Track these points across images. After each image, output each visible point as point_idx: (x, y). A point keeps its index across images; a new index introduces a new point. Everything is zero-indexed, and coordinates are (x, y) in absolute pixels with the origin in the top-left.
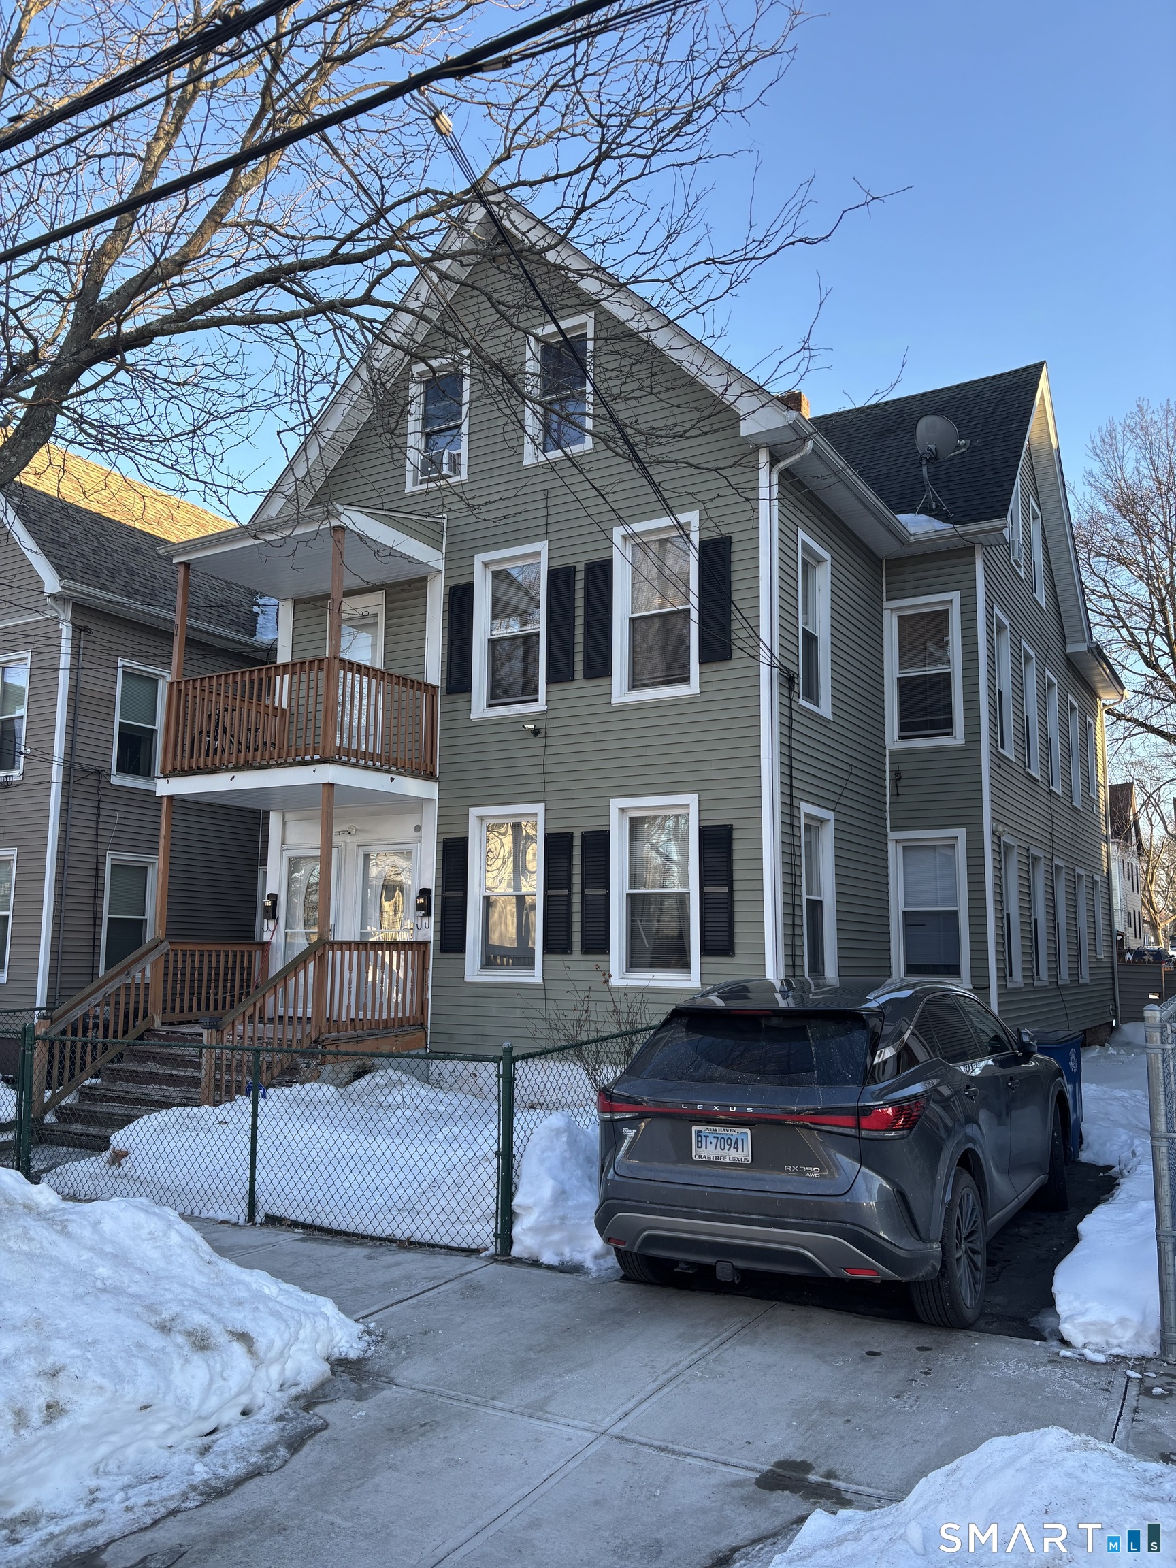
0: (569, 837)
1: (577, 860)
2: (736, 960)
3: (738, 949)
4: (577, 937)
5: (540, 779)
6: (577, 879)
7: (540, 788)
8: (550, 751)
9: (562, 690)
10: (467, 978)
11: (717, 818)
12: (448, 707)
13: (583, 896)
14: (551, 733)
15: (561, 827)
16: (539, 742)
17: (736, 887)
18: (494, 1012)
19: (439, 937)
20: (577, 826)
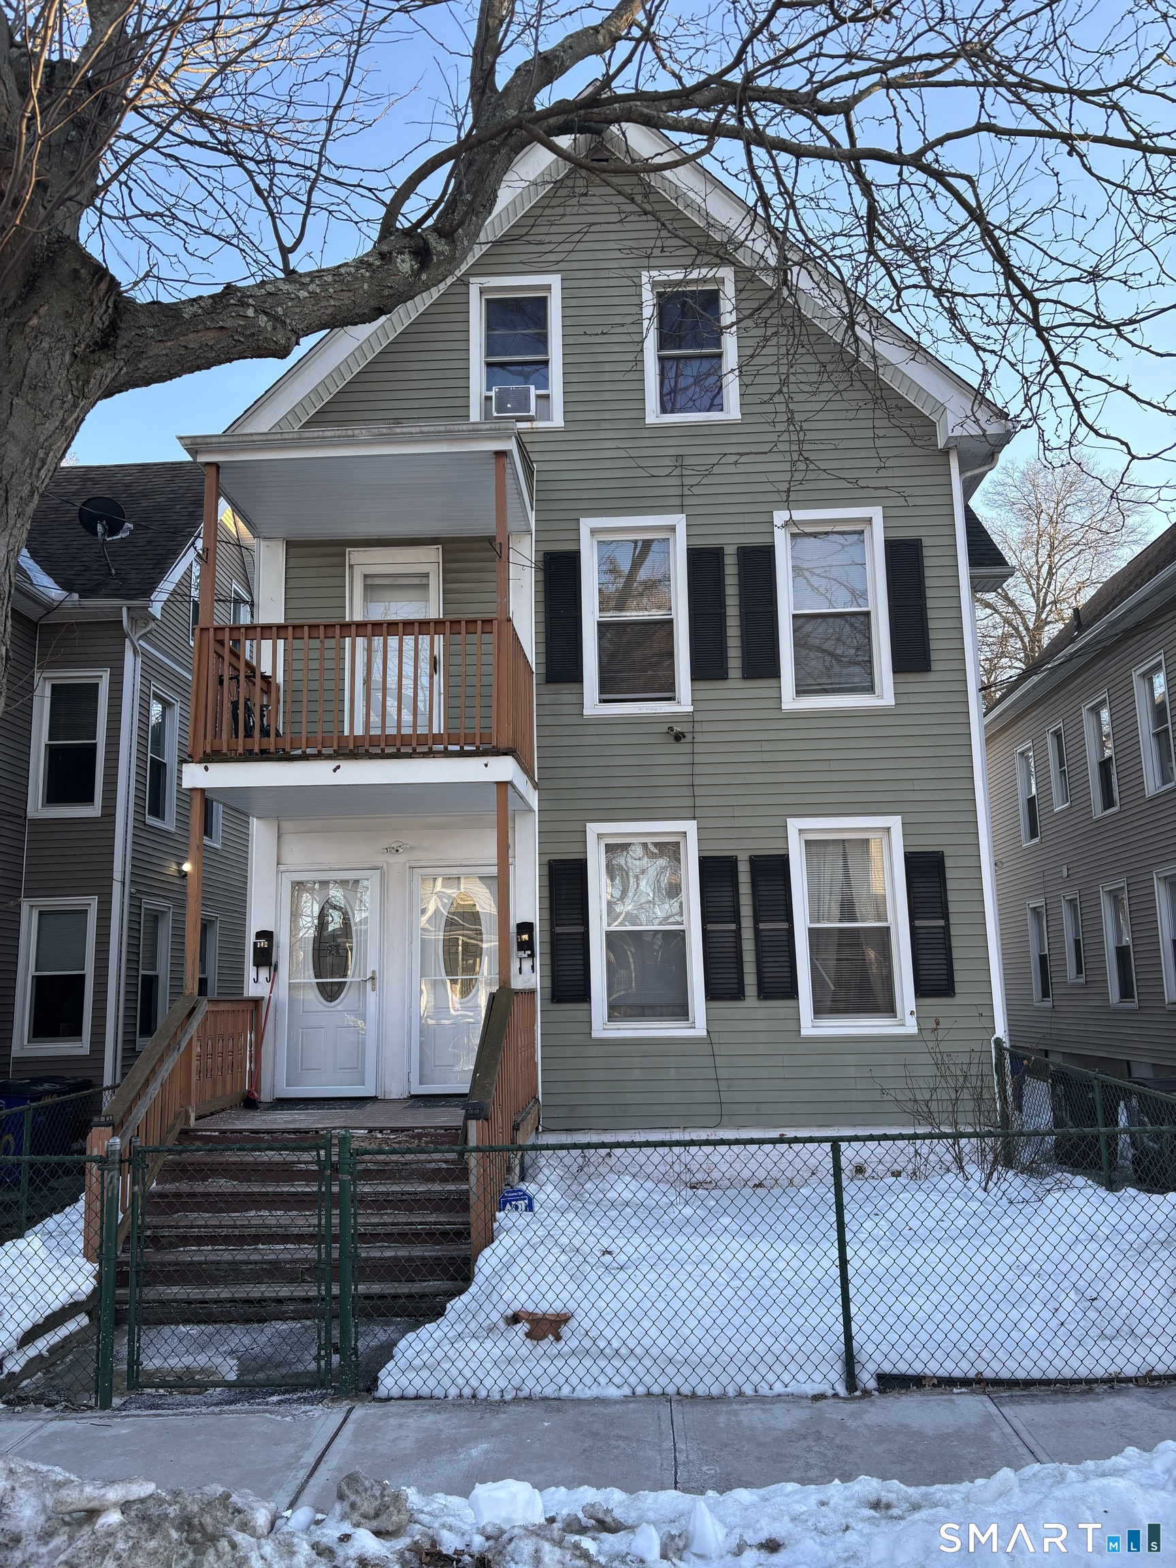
0: (732, 862)
1: (745, 889)
2: (957, 1000)
3: (958, 988)
4: (750, 979)
5: (687, 792)
6: (746, 911)
7: (688, 802)
8: (698, 759)
9: (713, 689)
10: (594, 1034)
11: (927, 844)
12: (546, 699)
13: (757, 931)
14: (698, 738)
15: (720, 849)
16: (683, 747)
17: (953, 919)
18: (637, 1074)
19: (548, 983)
20: (743, 849)
